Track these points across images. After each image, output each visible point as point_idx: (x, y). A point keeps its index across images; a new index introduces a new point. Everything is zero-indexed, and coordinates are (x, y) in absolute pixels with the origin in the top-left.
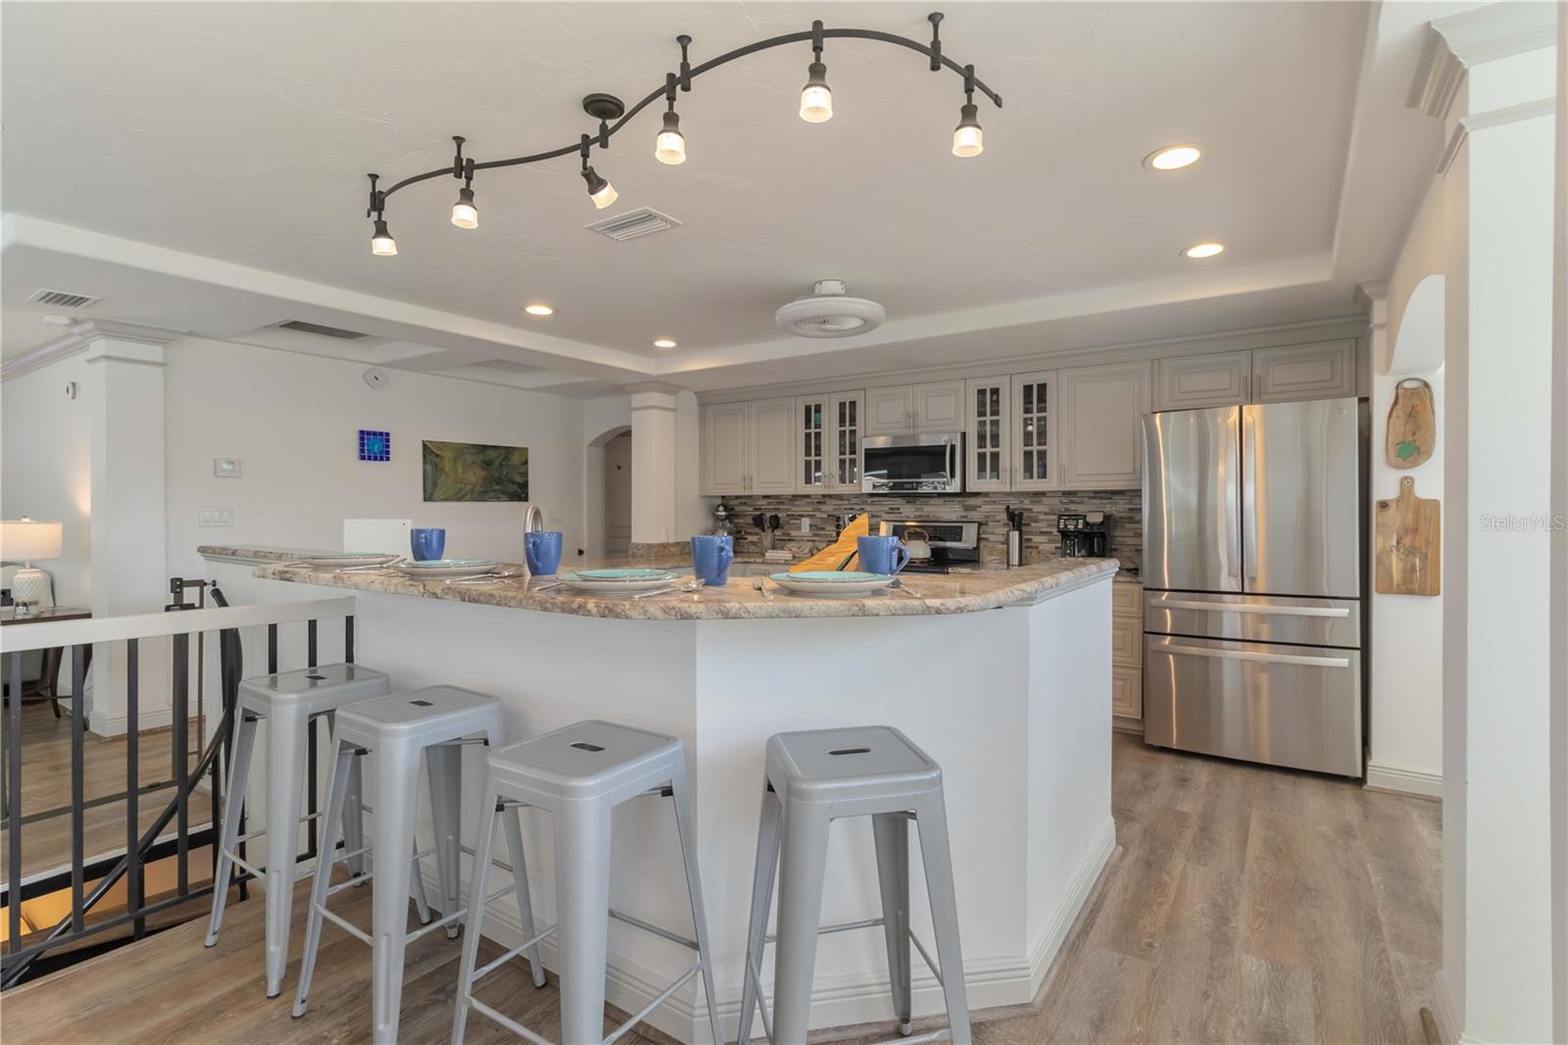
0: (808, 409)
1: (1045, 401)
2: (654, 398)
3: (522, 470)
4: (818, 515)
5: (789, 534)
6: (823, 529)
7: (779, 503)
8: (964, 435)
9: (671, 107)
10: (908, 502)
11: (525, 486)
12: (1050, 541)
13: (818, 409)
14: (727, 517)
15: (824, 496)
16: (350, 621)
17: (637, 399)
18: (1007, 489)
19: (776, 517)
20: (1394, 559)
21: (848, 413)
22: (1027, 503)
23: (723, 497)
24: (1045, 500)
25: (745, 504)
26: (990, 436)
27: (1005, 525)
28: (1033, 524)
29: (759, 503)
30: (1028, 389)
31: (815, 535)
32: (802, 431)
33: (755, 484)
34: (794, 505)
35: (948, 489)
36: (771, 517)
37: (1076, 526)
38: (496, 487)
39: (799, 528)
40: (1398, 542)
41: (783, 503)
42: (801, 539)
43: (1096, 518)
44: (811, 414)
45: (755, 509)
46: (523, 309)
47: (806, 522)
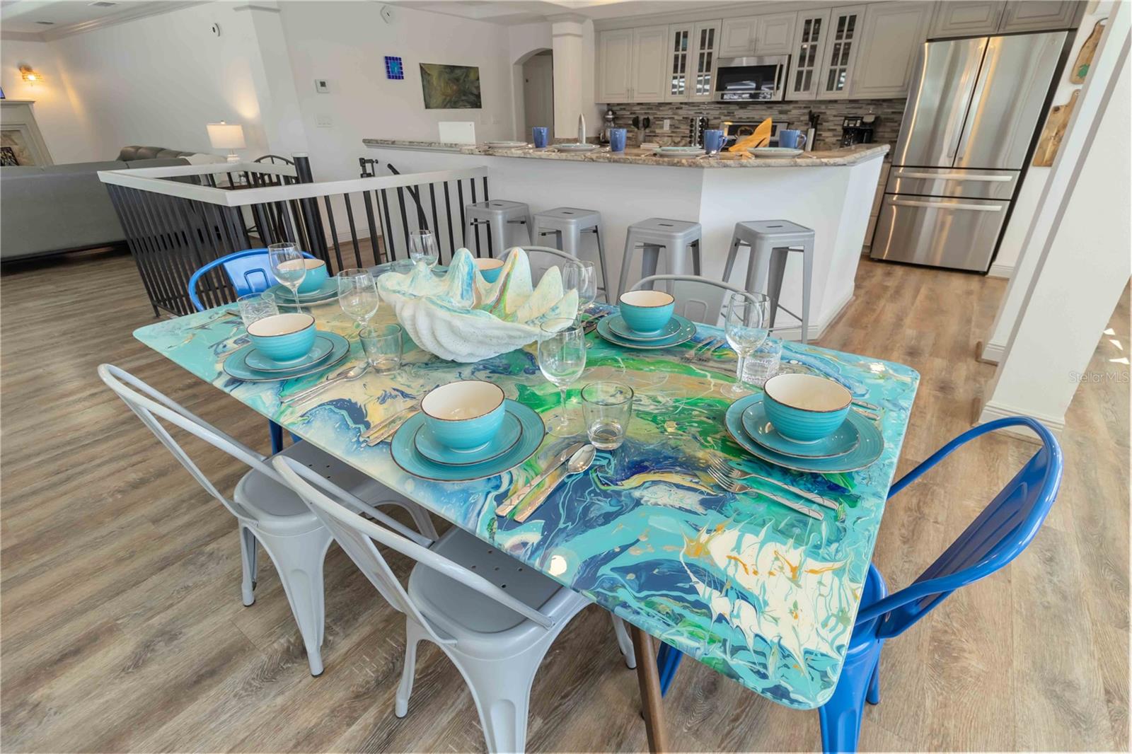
0: (678, 34)
1: (852, 30)
2: (570, 27)
3: (477, 85)
4: (676, 117)
5: (654, 132)
6: (678, 128)
7: (648, 109)
8: (790, 56)
10: (741, 108)
11: (478, 96)
12: (834, 136)
13: (686, 35)
14: (614, 119)
15: (681, 103)
16: (485, 179)
17: (557, 28)
18: (813, 98)
19: (648, 119)
20: (1050, 144)
21: (708, 38)
22: (823, 108)
23: (608, 104)
24: (836, 106)
25: (624, 109)
26: (808, 58)
27: (807, 124)
28: (824, 124)
29: (634, 108)
30: (842, 20)
31: (673, 132)
32: (672, 53)
33: (636, 94)
34: (659, 110)
35: (774, 99)
36: (644, 119)
37: (855, 125)
38: (463, 98)
39: (662, 127)
40: (1057, 134)
41: (651, 109)
42: (663, 135)
43: (869, 119)
44: (681, 38)
45: (631, 113)
47: (667, 123)
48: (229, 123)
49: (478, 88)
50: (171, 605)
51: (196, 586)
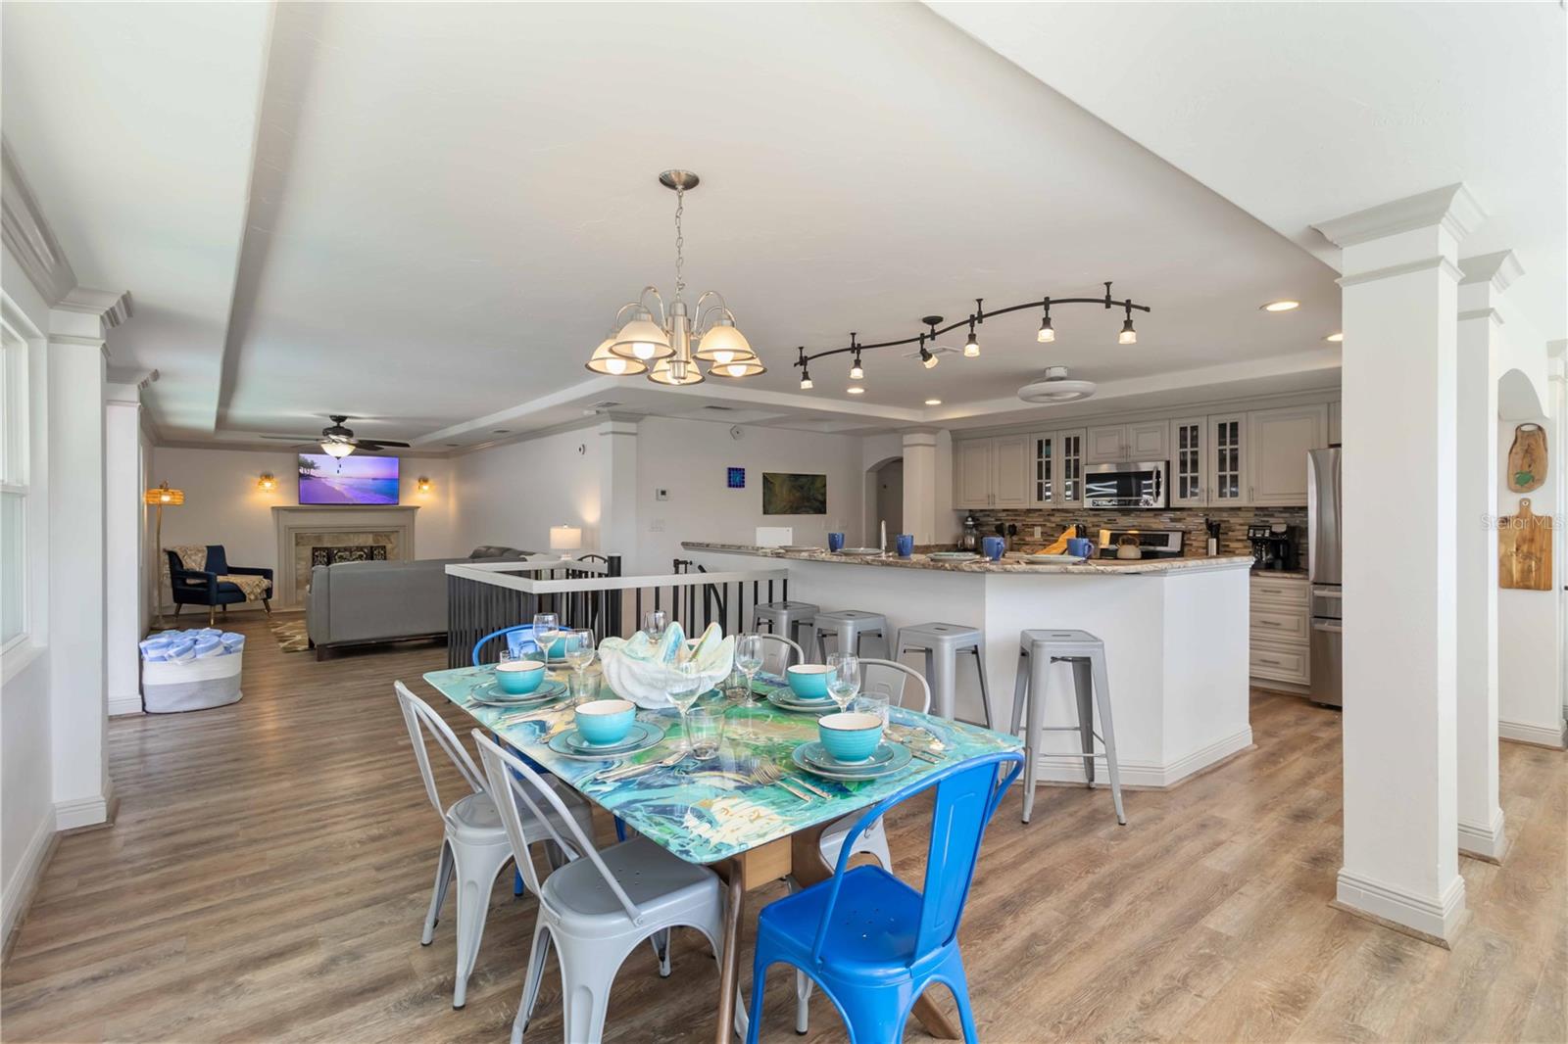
0: (1040, 443)
1: (1237, 436)
2: (920, 438)
3: (822, 491)
4: (1048, 524)
5: (1024, 540)
6: (1052, 536)
7: (1016, 515)
8: (1168, 463)
9: (972, 330)
10: (1124, 515)
11: (824, 503)
12: (1245, 547)
13: (1048, 442)
14: (975, 526)
15: (1053, 510)
16: (785, 581)
17: (908, 439)
18: (1205, 505)
19: (1014, 527)
20: (1514, 562)
21: (1073, 445)
22: (1225, 516)
23: (970, 511)
24: (1241, 514)
25: (988, 516)
26: (1190, 463)
27: (1206, 533)
28: (1230, 533)
29: (1000, 515)
30: (1222, 427)
31: (1045, 540)
32: (1035, 460)
33: (997, 500)
34: (1028, 517)
35: (1155, 506)
36: (1010, 526)
37: (1263, 535)
38: (806, 504)
39: (1032, 535)
40: (1517, 549)
41: (1019, 515)
42: (1034, 544)
43: (1281, 528)
44: (1043, 446)
45: (997, 520)
46: (846, 391)
47: (1038, 531)
48: (571, 526)
49: (824, 494)
50: (365, 934)
51: (390, 923)
